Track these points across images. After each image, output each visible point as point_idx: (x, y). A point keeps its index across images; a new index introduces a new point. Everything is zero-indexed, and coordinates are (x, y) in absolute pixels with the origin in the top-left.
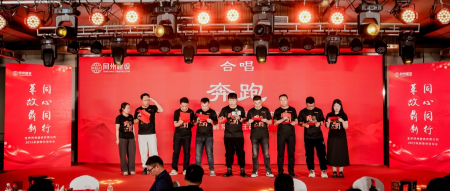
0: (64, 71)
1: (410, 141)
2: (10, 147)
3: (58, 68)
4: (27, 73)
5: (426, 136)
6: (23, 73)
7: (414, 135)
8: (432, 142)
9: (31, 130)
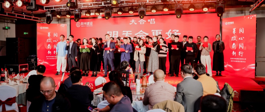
0: (63, 26)
2: (40, 60)
3: (60, 25)
4: (46, 28)
6: (45, 27)
8: (242, 60)
9: (49, 53)
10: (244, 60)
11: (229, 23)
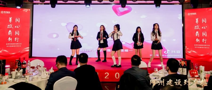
0: (26, 11)
1: (196, 46)
3: (23, 10)
4: (8, 12)
5: (204, 44)
6: (6, 12)
7: (198, 43)
8: (206, 47)
9: (9, 40)
10: (208, 47)
11: (191, 14)
